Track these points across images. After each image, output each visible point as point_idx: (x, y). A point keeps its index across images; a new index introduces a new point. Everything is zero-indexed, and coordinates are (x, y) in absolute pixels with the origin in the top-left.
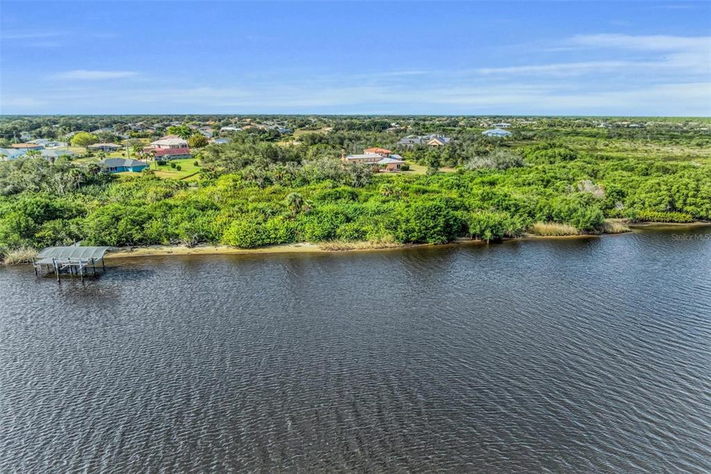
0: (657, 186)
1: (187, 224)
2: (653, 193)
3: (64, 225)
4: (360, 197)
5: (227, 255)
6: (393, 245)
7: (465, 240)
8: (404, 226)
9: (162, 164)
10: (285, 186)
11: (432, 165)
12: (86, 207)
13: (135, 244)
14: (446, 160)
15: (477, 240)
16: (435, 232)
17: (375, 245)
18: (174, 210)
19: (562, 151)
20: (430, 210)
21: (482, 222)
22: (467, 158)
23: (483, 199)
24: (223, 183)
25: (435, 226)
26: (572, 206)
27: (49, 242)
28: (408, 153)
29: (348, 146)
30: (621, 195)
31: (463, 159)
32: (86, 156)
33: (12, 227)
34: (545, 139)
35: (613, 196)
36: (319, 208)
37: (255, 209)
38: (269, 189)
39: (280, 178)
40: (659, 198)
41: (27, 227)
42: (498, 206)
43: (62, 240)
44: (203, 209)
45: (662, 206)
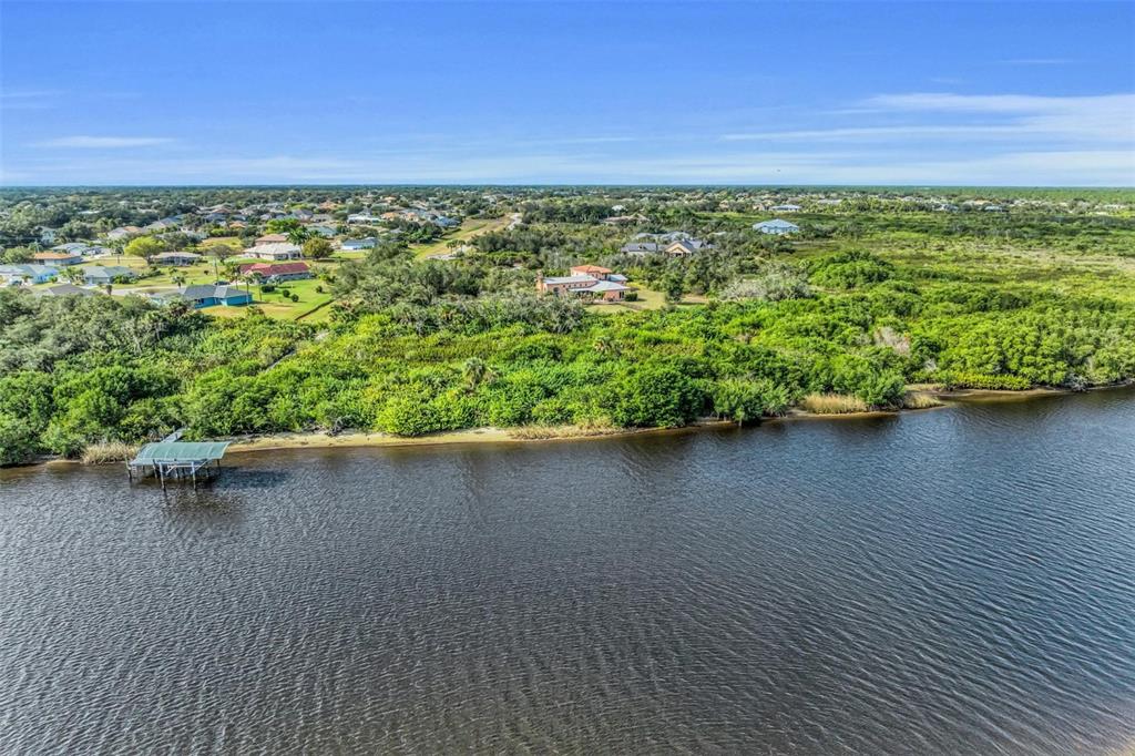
0: (983, 337)
1: (325, 405)
2: (978, 348)
3: (158, 408)
4: (564, 354)
5: (384, 447)
6: (610, 430)
7: (709, 422)
8: (624, 404)
9: (268, 290)
10: (456, 331)
11: (671, 292)
12: (177, 372)
13: (256, 431)
14: (693, 283)
15: (725, 422)
16: (667, 412)
17: (585, 431)
18: (306, 382)
19: (867, 266)
20: (659, 381)
21: (732, 397)
22: (725, 279)
23: (736, 361)
24: (366, 328)
25: (668, 403)
26: (860, 369)
27: (140, 431)
28: (637, 269)
29: (546, 257)
30: (935, 348)
31: (718, 280)
32: (151, 276)
33: (89, 412)
34: (849, 237)
35: (922, 351)
36: (507, 378)
37: (419, 378)
38: (434, 338)
39: (449, 320)
40: (986, 356)
41: (109, 411)
42: (758, 370)
43: (156, 427)
44: (343, 377)
45: (990, 366)
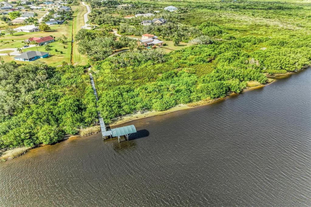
2: (275, 63)
6: (211, 101)
8: (213, 93)
11: (176, 43)
15: (233, 93)
16: (223, 94)
17: (205, 102)
19: (217, 29)
21: (236, 87)
25: (223, 91)
40: (278, 65)
45: (278, 68)
